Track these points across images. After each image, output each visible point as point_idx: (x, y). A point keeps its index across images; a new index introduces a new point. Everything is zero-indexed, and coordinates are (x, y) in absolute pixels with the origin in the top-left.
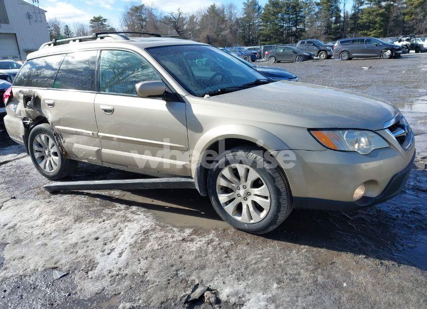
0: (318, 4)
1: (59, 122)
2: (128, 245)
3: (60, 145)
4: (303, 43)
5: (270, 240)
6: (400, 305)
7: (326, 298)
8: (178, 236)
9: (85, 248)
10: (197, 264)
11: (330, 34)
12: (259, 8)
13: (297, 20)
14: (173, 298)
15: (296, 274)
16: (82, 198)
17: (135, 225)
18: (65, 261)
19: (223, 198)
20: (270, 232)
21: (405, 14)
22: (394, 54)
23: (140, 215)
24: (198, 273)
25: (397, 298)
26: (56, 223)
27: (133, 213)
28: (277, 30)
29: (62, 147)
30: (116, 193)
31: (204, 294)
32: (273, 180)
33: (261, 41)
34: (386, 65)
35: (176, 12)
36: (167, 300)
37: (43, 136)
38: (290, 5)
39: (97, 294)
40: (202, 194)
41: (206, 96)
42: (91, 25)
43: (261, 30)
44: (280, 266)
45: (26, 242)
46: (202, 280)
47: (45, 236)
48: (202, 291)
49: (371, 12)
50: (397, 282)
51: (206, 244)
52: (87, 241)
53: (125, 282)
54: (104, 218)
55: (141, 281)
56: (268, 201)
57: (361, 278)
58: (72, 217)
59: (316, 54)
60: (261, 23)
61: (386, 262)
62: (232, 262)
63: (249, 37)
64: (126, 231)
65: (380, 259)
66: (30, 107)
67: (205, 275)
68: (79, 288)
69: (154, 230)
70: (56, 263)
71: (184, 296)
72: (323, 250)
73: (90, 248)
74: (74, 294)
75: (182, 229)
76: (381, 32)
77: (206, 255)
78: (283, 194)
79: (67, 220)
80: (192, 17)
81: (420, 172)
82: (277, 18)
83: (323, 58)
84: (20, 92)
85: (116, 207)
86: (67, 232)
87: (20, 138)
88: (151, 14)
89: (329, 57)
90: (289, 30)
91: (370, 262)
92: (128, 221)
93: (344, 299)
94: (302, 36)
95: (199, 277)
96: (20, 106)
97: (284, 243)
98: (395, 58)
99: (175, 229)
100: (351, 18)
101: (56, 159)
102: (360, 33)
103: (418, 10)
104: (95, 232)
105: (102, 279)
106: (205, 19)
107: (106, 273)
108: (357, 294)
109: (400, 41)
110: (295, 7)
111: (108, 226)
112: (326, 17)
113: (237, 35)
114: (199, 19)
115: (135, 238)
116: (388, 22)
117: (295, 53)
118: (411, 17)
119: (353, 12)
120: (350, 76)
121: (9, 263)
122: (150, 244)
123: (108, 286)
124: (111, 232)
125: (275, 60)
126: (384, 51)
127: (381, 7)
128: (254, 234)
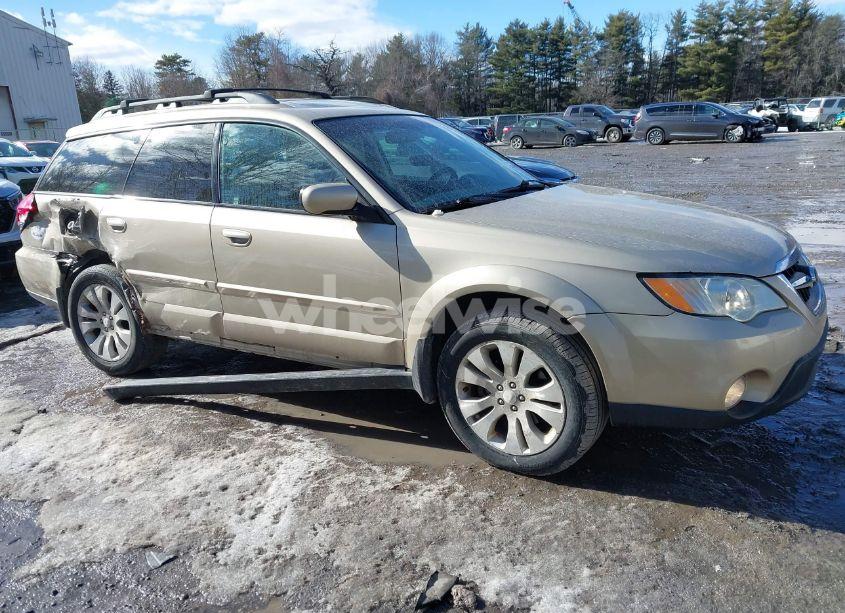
0: (600, 38)
1: (135, 262)
2: (288, 499)
3: (135, 307)
4: (575, 111)
5: (562, 487)
6: (826, 605)
7: (685, 595)
8: (385, 482)
9: (204, 508)
10: (427, 533)
11: (624, 95)
12: (488, 43)
13: (561, 67)
14: (391, 600)
15: (621, 550)
16: (183, 409)
17: (296, 460)
18: (168, 532)
19: (468, 407)
20: (562, 471)
21: (764, 59)
22: (749, 133)
23: (302, 441)
24: (432, 551)
25: (819, 591)
26: (137, 459)
27: (288, 437)
28: (523, 86)
29: (139, 311)
30: (248, 401)
31: (450, 591)
32: (570, 371)
33: (491, 105)
34: (736, 154)
35: (326, 49)
36: (381, 603)
37: (99, 290)
38: (547, 39)
39: (240, 594)
40: (426, 401)
41: (436, 212)
42: (158, 71)
43: (491, 85)
44: (590, 534)
45: (82, 497)
46: (443, 565)
47: (120, 485)
48: (446, 585)
49: (702, 54)
50: (814, 560)
51: (440, 497)
52: (206, 494)
53: (292, 571)
54: (234, 448)
55: (323, 568)
56: (561, 411)
57: (746, 555)
58: (168, 448)
59: (601, 133)
60: (491, 71)
61: (788, 525)
62: (496, 528)
63: (469, 97)
64: (280, 472)
65: (777, 519)
66: (73, 232)
67: (449, 554)
68: (202, 584)
69: (334, 469)
70: (149, 538)
71: (413, 596)
72: (667, 504)
73: (213, 506)
74: (196, 595)
75: (388, 469)
76: (720, 92)
77: (444, 517)
78: (591, 397)
79: (160, 453)
80: (358, 59)
81: (828, 356)
82: (523, 63)
83: (614, 140)
84: (54, 202)
85: (253, 426)
86: (162, 476)
87: (51, 294)
88: (277, 53)
89: (625, 139)
90: (545, 85)
91: (758, 526)
92: (282, 454)
93: (719, 595)
94: (571, 97)
95: (436, 560)
96: (53, 231)
97: (591, 492)
98: (750, 140)
99: (374, 468)
100: (663, 65)
101: (126, 334)
102: (680, 93)
103: (788, 51)
104: (220, 476)
105: (245, 566)
106: (382, 62)
107: (252, 555)
108: (743, 584)
109: (760, 109)
110: (557, 41)
111: (244, 463)
112: (616, 62)
113: (446, 94)
114: (372, 62)
115: (301, 486)
116: (734, 73)
117: (560, 129)
118: (775, 64)
119: (667, 52)
120: (671, 175)
121: (54, 539)
122: (331, 497)
123: (260, 580)
124: (252, 475)
125: (523, 145)
126: (730, 127)
127: (719, 44)
128: (531, 477)
